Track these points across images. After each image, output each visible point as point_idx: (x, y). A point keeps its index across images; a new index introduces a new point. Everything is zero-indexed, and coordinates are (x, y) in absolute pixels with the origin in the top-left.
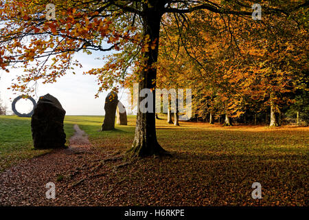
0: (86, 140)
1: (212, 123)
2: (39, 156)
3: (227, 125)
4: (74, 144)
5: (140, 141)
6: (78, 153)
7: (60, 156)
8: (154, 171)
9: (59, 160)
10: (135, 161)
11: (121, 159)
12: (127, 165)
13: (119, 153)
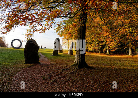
0: (46, 59)
1: (101, 53)
2: (29, 67)
3: (108, 54)
4: (42, 61)
5: (78, 61)
6: (46, 66)
7: (38, 67)
8: (88, 75)
9: (39, 69)
10: (77, 70)
11: (69, 69)
12: (73, 72)
13: (67, 67)
